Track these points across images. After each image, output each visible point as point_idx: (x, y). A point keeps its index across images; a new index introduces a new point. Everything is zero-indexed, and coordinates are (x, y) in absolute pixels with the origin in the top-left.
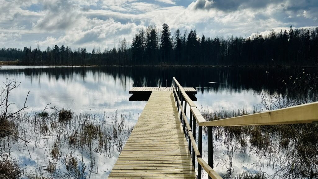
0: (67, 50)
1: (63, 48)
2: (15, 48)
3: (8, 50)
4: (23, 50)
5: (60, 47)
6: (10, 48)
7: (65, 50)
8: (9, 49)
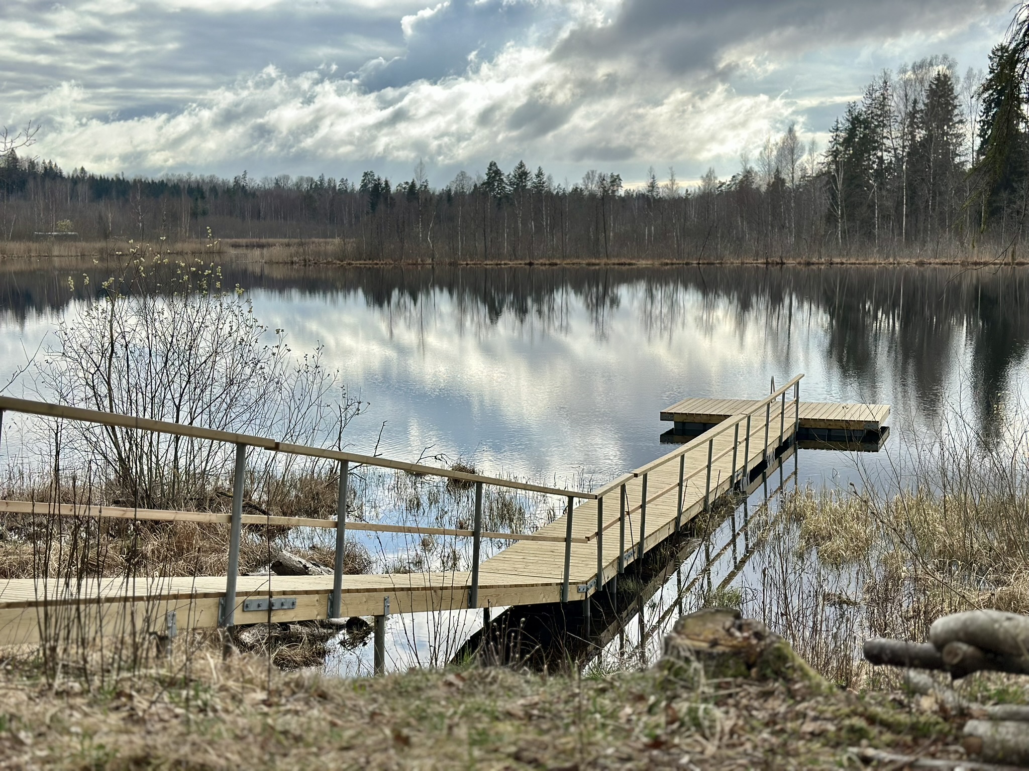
0: (539, 186)
1: (522, 175)
2: (326, 179)
3: (298, 185)
4: (358, 187)
5: (508, 170)
6: (306, 176)
7: (529, 185)
8: (301, 179)
